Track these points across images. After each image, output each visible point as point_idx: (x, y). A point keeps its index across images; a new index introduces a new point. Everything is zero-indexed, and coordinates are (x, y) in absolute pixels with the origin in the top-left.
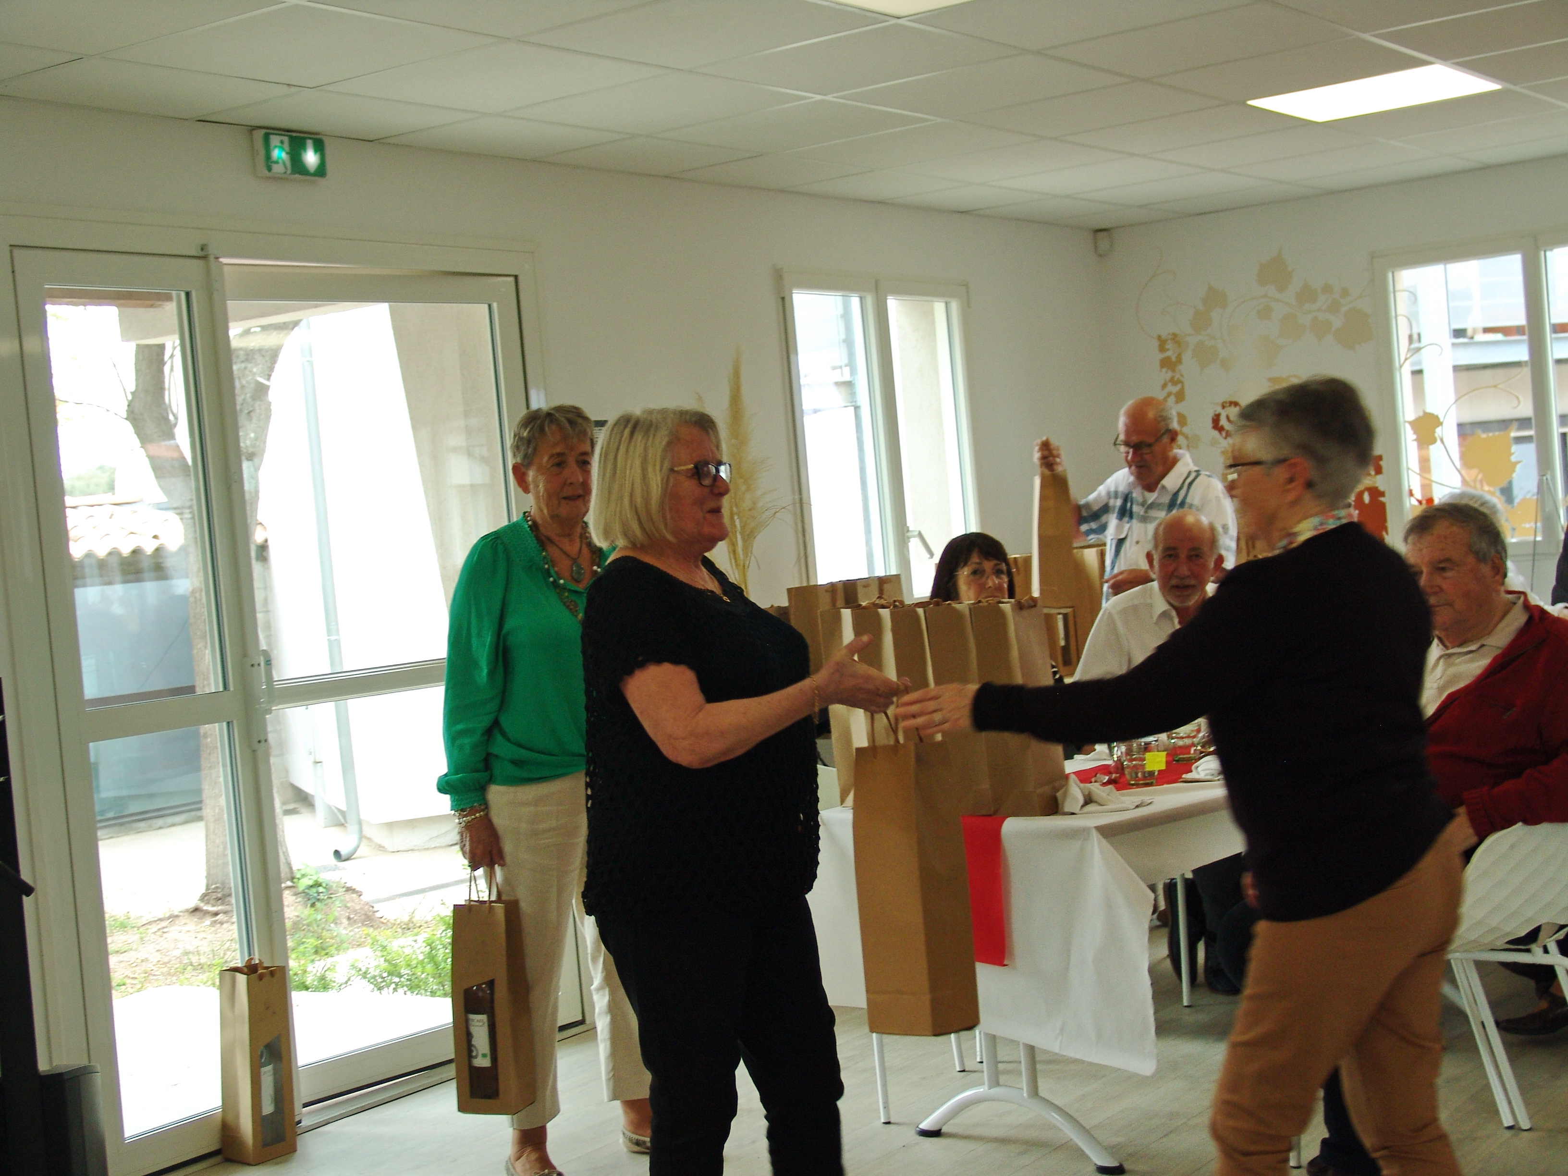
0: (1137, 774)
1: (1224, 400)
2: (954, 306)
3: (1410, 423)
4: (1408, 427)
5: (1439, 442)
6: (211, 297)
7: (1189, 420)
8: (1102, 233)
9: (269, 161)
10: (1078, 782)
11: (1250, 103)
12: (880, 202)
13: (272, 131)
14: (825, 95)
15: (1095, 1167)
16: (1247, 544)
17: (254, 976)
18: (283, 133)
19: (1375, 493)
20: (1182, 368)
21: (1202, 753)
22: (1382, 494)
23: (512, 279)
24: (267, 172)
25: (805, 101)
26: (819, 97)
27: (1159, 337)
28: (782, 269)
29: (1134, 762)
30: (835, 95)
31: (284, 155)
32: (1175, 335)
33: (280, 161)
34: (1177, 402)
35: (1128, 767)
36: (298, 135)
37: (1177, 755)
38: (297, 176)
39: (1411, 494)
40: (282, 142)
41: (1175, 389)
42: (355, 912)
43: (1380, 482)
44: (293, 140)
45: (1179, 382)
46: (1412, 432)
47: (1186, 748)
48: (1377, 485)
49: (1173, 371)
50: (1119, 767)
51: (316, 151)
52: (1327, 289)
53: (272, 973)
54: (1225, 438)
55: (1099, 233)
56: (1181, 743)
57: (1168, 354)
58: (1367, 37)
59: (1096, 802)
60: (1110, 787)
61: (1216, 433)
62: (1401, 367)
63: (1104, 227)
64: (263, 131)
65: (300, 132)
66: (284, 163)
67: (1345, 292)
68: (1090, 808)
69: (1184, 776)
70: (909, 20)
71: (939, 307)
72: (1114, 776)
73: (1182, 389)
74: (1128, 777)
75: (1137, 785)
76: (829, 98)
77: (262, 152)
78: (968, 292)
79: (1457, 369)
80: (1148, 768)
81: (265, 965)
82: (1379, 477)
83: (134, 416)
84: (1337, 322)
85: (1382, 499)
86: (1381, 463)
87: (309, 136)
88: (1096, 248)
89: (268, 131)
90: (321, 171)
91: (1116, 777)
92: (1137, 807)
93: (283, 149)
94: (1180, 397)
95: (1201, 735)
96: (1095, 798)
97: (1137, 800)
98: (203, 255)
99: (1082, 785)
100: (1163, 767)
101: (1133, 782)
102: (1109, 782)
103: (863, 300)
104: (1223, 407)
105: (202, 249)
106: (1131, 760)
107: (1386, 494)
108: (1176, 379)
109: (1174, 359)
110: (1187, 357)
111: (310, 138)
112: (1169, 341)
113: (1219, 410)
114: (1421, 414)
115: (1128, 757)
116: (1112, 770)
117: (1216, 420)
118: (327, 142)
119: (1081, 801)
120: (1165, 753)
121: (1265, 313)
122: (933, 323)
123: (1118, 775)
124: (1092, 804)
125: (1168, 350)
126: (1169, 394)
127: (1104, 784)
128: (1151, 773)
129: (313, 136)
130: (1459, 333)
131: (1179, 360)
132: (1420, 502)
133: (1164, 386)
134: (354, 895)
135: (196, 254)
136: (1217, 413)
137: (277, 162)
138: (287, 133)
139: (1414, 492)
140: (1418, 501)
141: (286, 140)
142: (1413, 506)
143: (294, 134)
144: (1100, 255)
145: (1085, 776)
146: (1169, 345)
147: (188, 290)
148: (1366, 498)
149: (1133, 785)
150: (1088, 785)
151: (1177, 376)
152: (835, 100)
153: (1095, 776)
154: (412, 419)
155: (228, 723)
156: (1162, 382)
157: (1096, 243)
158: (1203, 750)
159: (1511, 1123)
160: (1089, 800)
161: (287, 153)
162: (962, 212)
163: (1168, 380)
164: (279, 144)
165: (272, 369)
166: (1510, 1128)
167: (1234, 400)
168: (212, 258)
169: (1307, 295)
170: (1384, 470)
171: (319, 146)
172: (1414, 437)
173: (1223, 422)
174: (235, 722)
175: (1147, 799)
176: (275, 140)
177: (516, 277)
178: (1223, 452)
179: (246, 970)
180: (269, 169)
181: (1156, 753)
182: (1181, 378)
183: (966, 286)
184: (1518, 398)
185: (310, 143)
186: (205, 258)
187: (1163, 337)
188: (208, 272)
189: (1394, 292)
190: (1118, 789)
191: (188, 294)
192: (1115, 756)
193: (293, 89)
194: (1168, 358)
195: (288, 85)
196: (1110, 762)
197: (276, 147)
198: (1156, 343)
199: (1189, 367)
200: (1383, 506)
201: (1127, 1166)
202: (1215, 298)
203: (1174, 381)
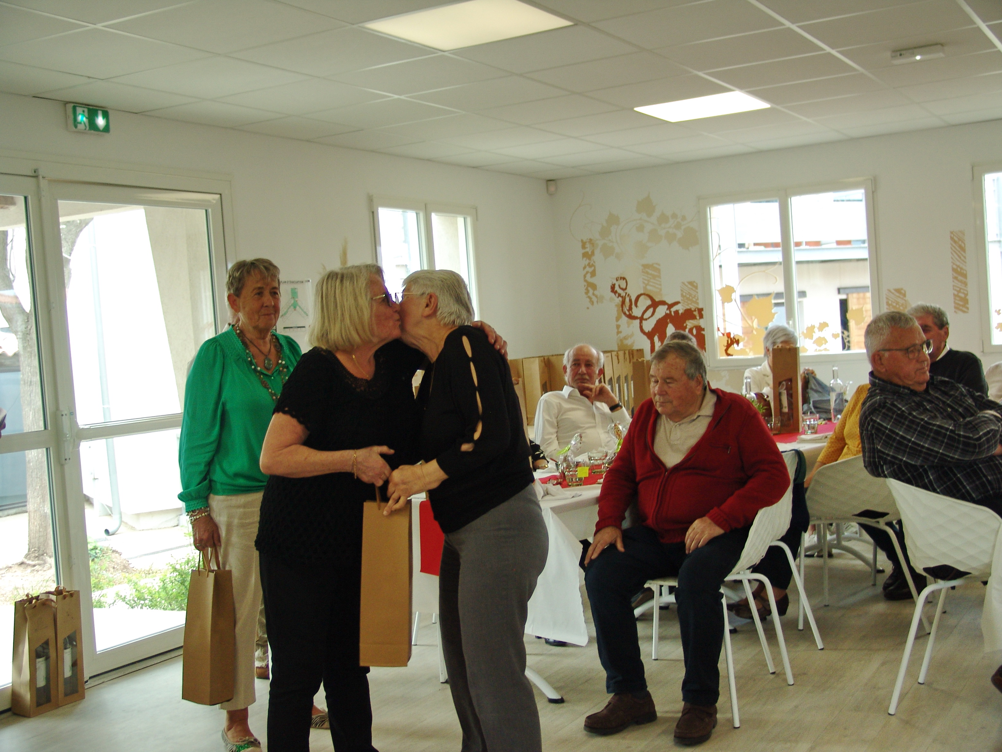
0: (572, 479)
1: (617, 276)
2: (469, 220)
3: (718, 290)
4: (717, 293)
5: (734, 301)
6: (40, 200)
7: (598, 287)
8: (552, 182)
9: (76, 123)
10: (541, 483)
11: (636, 109)
12: (429, 160)
13: (79, 105)
14: (400, 95)
15: (547, 699)
16: (629, 356)
17: (61, 596)
18: (84, 106)
19: (700, 329)
20: (594, 258)
21: (607, 468)
22: (703, 330)
23: (218, 196)
24: (74, 128)
25: (389, 99)
26: (396, 97)
27: (582, 241)
28: (372, 195)
29: (571, 473)
30: (407, 95)
31: (84, 119)
32: (591, 240)
33: (83, 122)
34: (591, 277)
35: (568, 475)
36: (95, 108)
37: (594, 469)
38: (92, 131)
39: (718, 330)
40: (84, 111)
41: (590, 270)
42: (118, 564)
43: (702, 323)
44: (89, 110)
45: (593, 265)
46: (719, 295)
47: (599, 466)
48: (700, 325)
49: (590, 259)
50: (563, 475)
51: (104, 118)
52: (674, 216)
53: (72, 595)
54: (618, 297)
55: (549, 182)
56: (596, 463)
57: (587, 250)
58: (701, 74)
59: (551, 494)
60: (559, 486)
61: (613, 294)
62: (713, 260)
63: (552, 179)
64: (73, 105)
65: (95, 106)
66: (85, 124)
67: (684, 218)
68: (547, 497)
69: (598, 481)
70: (451, 53)
71: (460, 220)
72: (559, 480)
73: (595, 268)
74: (568, 481)
75: (573, 486)
76: (403, 97)
77: (72, 116)
78: (476, 213)
79: (741, 265)
80: (579, 476)
81: (67, 590)
82: (701, 320)
84: (679, 234)
85: (703, 332)
86: (703, 312)
87: (100, 109)
88: (548, 190)
89: (76, 105)
90: (107, 129)
91: (560, 481)
92: (573, 497)
93: (85, 116)
94: (593, 274)
95: (608, 458)
96: (550, 492)
97: (573, 493)
99: (543, 485)
100: (587, 476)
101: (570, 484)
102: (557, 484)
103: (418, 215)
104: (617, 280)
105: (35, 172)
106: (569, 472)
107: (705, 330)
108: (591, 264)
109: (590, 253)
110: (597, 252)
111: (100, 110)
112: (587, 243)
113: (615, 282)
114: (724, 286)
115: (567, 470)
116: (558, 477)
117: (613, 288)
118: (110, 112)
119: (542, 494)
120: (588, 468)
121: (640, 229)
122: (457, 229)
123: (562, 480)
124: (548, 496)
125: (587, 248)
126: (587, 272)
127: (554, 485)
128: (580, 479)
129: (102, 109)
130: (741, 246)
131: (593, 253)
132: (723, 335)
133: (584, 268)
134: (117, 555)
135: (32, 175)
136: (613, 283)
137: (80, 123)
138: (88, 107)
139: (720, 329)
140: (722, 333)
141: (86, 110)
142: (720, 337)
143: (91, 107)
144: (551, 195)
145: (544, 481)
146: (588, 245)
147: (26, 195)
148: (694, 332)
149: (570, 485)
150: (546, 485)
151: (592, 262)
152: (406, 98)
153: (549, 480)
154: (157, 276)
155: (47, 449)
156: (584, 266)
157: (547, 186)
158: (609, 466)
159: (773, 671)
160: (547, 493)
161: (86, 118)
162: (474, 167)
163: (586, 265)
164: (82, 113)
165: (72, 249)
166: (773, 673)
167: (623, 276)
168: (41, 177)
169: (663, 219)
170: (704, 316)
171: (106, 115)
172: (720, 298)
173: (617, 288)
174: (51, 449)
175: (579, 493)
176: (79, 110)
177: (221, 194)
178: (616, 305)
179: (55, 593)
180: (76, 127)
181: (583, 467)
182: (594, 263)
183: (476, 209)
184: (776, 278)
185: (100, 113)
186: (36, 177)
187: (584, 240)
188: (38, 186)
189: (710, 218)
190: (563, 487)
191: (26, 198)
192: (560, 470)
193: (91, 80)
194: (587, 253)
195: (88, 77)
196: (557, 474)
197: (80, 114)
198: (580, 244)
199: (598, 258)
200: (703, 336)
201: (564, 698)
202: (613, 220)
203: (590, 265)
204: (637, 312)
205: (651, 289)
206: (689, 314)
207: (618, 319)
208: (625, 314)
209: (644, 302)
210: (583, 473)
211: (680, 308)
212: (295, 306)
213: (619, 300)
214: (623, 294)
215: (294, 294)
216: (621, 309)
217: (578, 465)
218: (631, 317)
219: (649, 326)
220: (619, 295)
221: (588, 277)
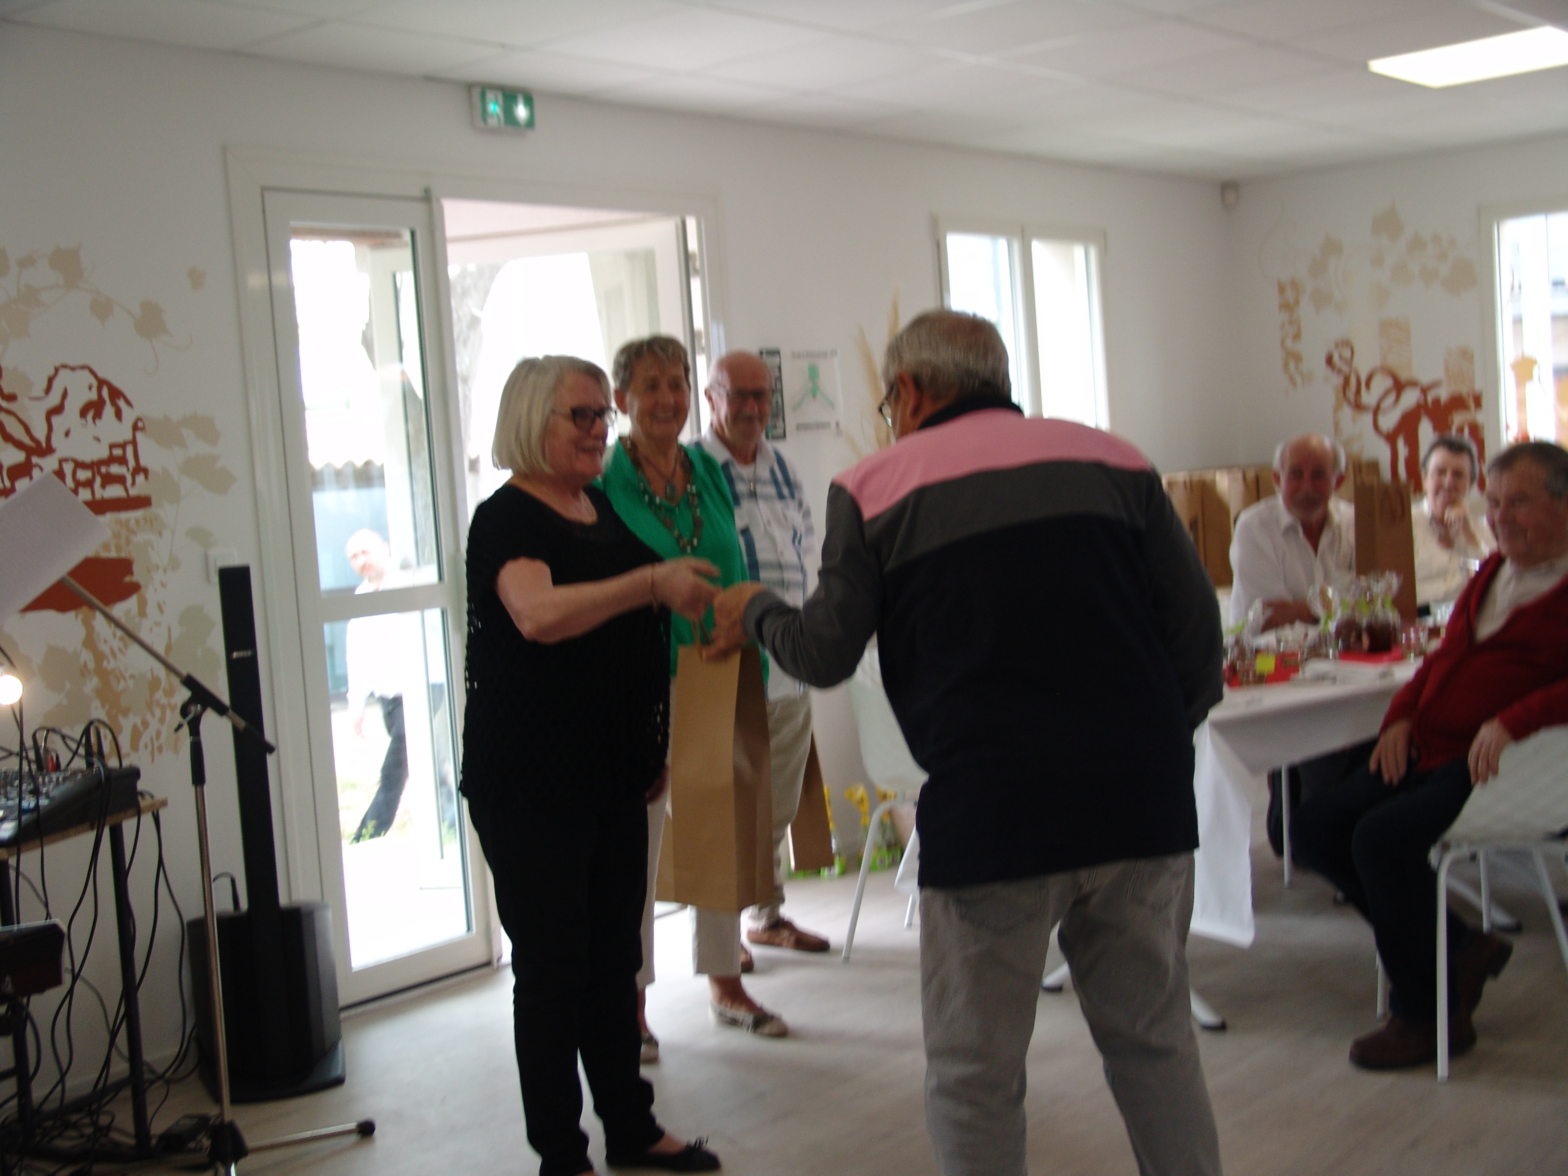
0: (1248, 675)
1: (1337, 339)
2: (1093, 250)
3: (1509, 364)
4: (1508, 367)
5: (1535, 380)
6: (432, 235)
7: (1304, 358)
8: (1230, 188)
9: (485, 115)
11: (1368, 66)
13: (490, 88)
18: (497, 89)
19: (1475, 424)
20: (1299, 310)
22: (1481, 427)
24: (482, 124)
27: (1279, 282)
28: (938, 214)
29: (1246, 665)
31: (498, 109)
32: (1294, 281)
33: (495, 114)
34: (1293, 342)
35: (1240, 669)
36: (512, 91)
37: (1285, 659)
38: (508, 128)
39: (1508, 429)
40: (497, 97)
41: (1292, 330)
43: (1480, 417)
44: (505, 95)
45: (1296, 323)
46: (1511, 372)
47: (1294, 652)
48: (1477, 420)
49: (1291, 312)
50: (1233, 668)
51: (526, 106)
52: (1436, 239)
54: (1338, 375)
55: (1226, 187)
56: (1289, 648)
57: (1287, 297)
61: (1329, 372)
62: (1503, 310)
63: (1231, 182)
64: (481, 88)
65: (513, 88)
66: (498, 116)
67: (1452, 243)
69: (1292, 676)
71: (1078, 251)
73: (1299, 327)
74: (1240, 677)
75: (1249, 685)
77: (479, 105)
78: (1105, 239)
79: (1554, 316)
80: (1259, 669)
82: (1479, 413)
83: (368, 343)
84: (1444, 270)
85: (1481, 430)
86: (1481, 399)
87: (520, 92)
88: (1223, 199)
89: (484, 88)
90: (531, 123)
92: (1248, 704)
93: (497, 102)
94: (1297, 336)
97: (1248, 698)
98: (428, 198)
100: (1272, 668)
101: (1245, 681)
103: (1011, 244)
104: (1337, 345)
105: (425, 192)
106: (1242, 663)
107: (1485, 428)
108: (1293, 320)
109: (1292, 302)
110: (1304, 300)
112: (1288, 287)
113: (1333, 349)
114: (1520, 357)
115: (1241, 660)
117: (1329, 361)
118: (537, 99)
120: (1273, 658)
121: (1378, 261)
122: (1073, 267)
125: (1288, 294)
126: (1287, 334)
128: (1261, 674)
129: (522, 93)
130: (1557, 283)
131: (1297, 302)
133: (1283, 326)
135: (420, 197)
136: (1330, 352)
137: (492, 115)
138: (501, 90)
139: (1510, 427)
140: (1514, 434)
141: (500, 95)
143: (507, 91)
144: (1227, 208)
146: (1288, 290)
147: (413, 228)
148: (1466, 431)
149: (1244, 684)
151: (1295, 317)
155: (443, 610)
156: (1281, 323)
157: (1223, 196)
161: (501, 107)
163: (1285, 321)
164: (494, 100)
165: (484, 301)
167: (1347, 340)
168: (434, 201)
169: (1417, 244)
170: (1484, 406)
171: (529, 102)
172: (1513, 376)
173: (1336, 359)
174: (449, 610)
175: (1257, 697)
176: (490, 96)
178: (1334, 388)
180: (485, 122)
181: (1267, 656)
182: (1298, 320)
183: (1105, 233)
185: (521, 99)
187: (1283, 282)
188: (430, 216)
189: (1499, 243)
191: (413, 233)
193: (506, 50)
194: (1287, 302)
195: (503, 46)
197: (491, 102)
198: (1276, 289)
199: (1306, 309)
200: (1481, 439)
201: (1227, 1023)
202: (1332, 247)
203: (1291, 322)
204: (1369, 398)
205: (1393, 361)
206: (1458, 403)
207: (1337, 409)
208: (1349, 402)
209: (1381, 383)
210: (1266, 665)
211: (1443, 394)
212: (814, 391)
213: (1338, 381)
214: (1345, 369)
215: (813, 374)
216: (1341, 394)
217: (1257, 651)
218: (1358, 406)
219: (1389, 420)
220: (1339, 371)
221: (1289, 343)
